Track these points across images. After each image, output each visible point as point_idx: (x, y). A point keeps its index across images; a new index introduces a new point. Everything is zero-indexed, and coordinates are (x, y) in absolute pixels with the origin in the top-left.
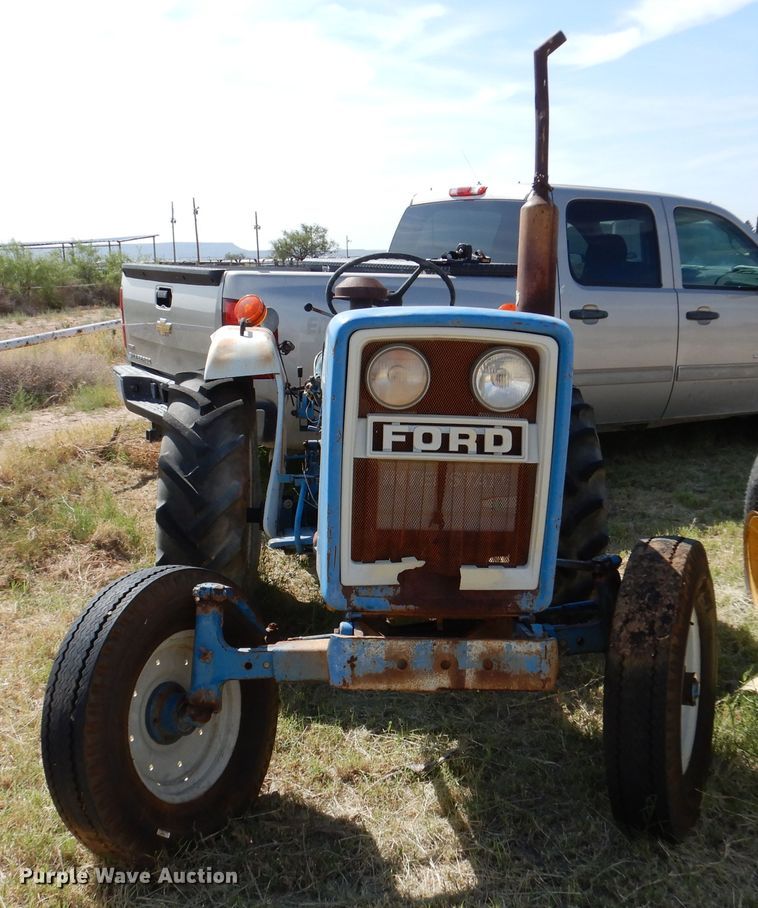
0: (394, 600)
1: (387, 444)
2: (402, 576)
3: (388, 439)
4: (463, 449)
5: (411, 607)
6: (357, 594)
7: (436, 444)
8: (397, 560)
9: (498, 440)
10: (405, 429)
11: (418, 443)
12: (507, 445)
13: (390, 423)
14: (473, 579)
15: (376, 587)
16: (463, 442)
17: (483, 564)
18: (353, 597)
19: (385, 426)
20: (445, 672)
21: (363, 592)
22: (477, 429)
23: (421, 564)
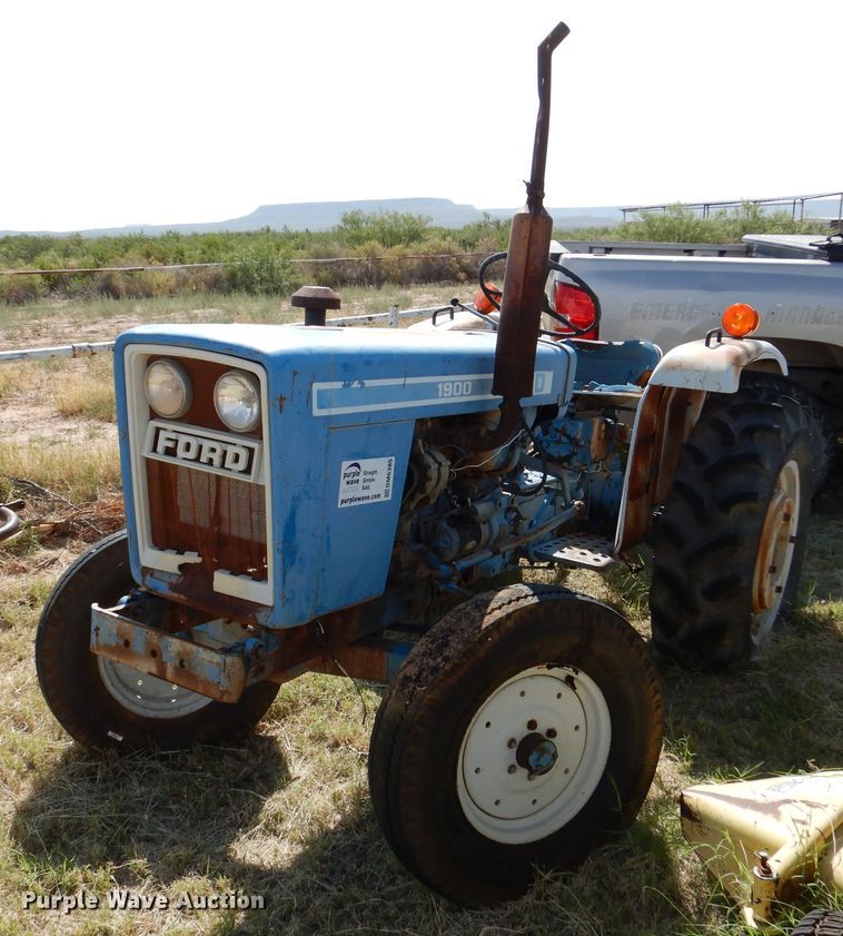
0: (173, 588)
1: (160, 449)
2: (181, 567)
3: (162, 444)
4: (210, 462)
5: (182, 597)
6: (152, 575)
7: (192, 454)
8: (180, 552)
9: (237, 458)
10: (173, 436)
11: (181, 452)
12: (242, 465)
13: (165, 429)
14: (224, 583)
15: (167, 573)
16: (211, 455)
17: (235, 573)
18: (148, 577)
19: (161, 432)
20: (154, 659)
21: (157, 575)
22: (223, 445)
23: (199, 560)
